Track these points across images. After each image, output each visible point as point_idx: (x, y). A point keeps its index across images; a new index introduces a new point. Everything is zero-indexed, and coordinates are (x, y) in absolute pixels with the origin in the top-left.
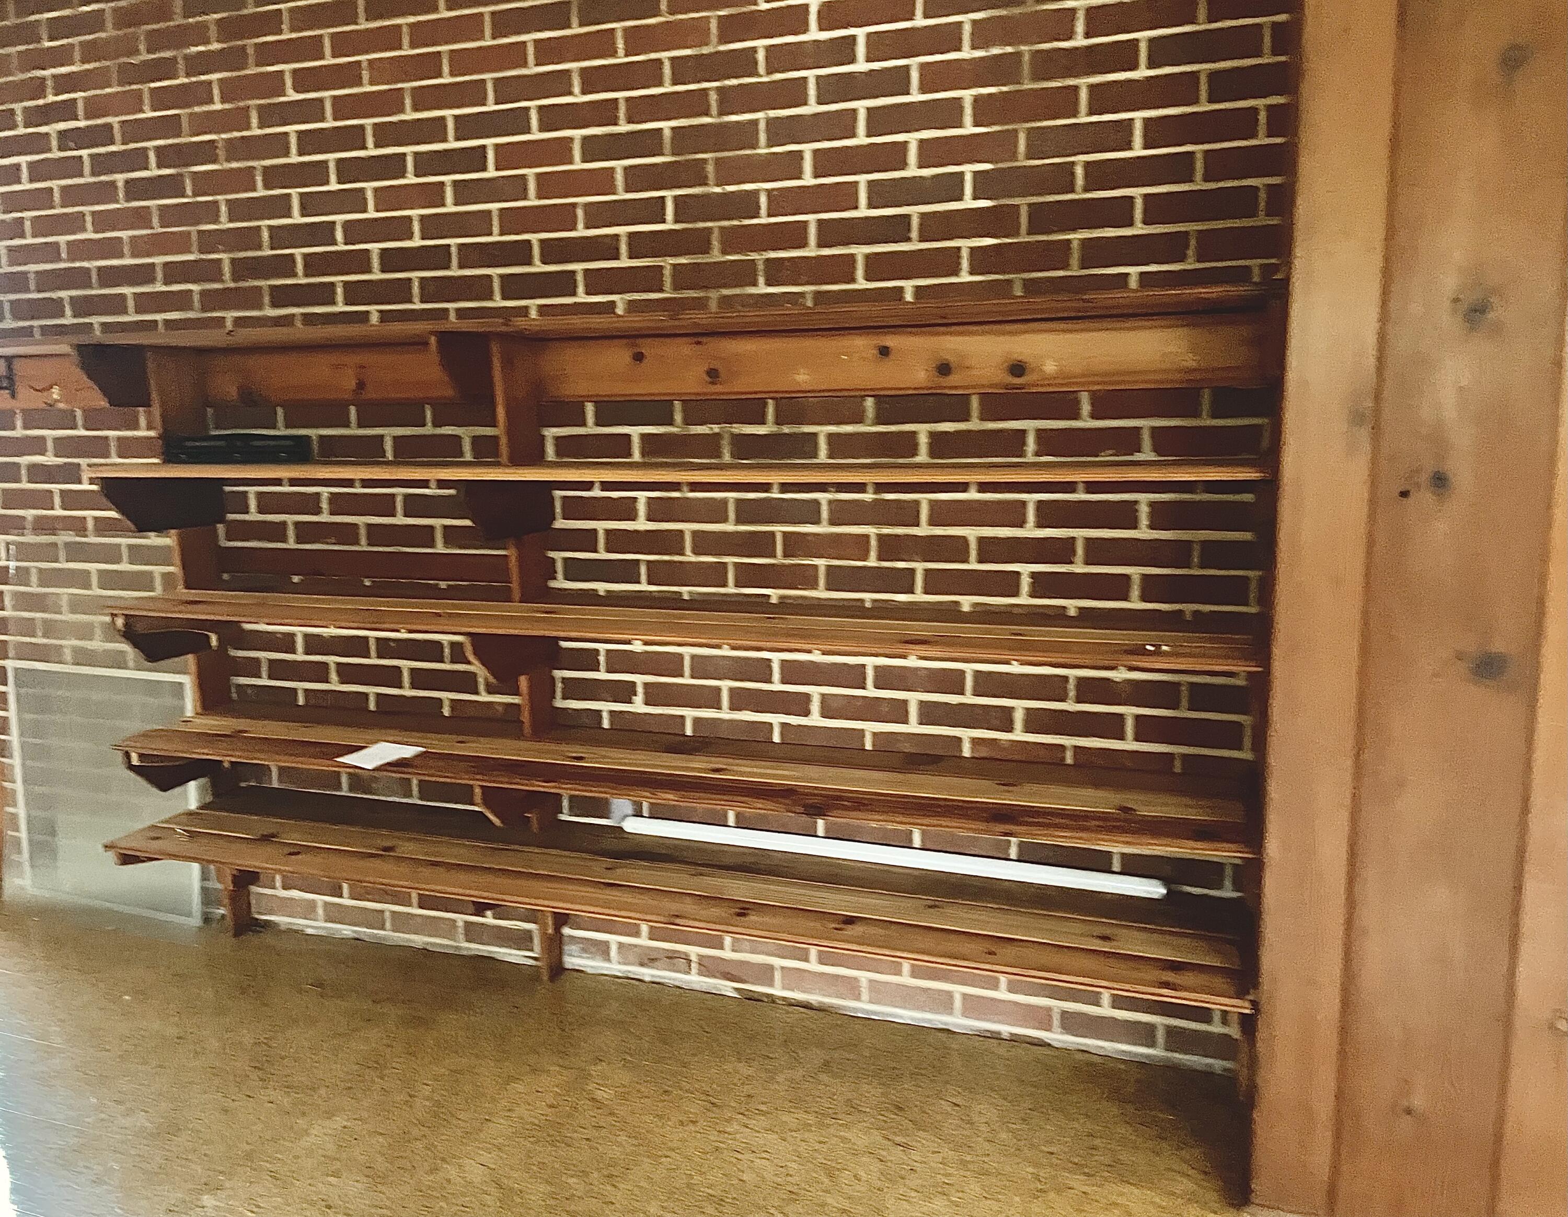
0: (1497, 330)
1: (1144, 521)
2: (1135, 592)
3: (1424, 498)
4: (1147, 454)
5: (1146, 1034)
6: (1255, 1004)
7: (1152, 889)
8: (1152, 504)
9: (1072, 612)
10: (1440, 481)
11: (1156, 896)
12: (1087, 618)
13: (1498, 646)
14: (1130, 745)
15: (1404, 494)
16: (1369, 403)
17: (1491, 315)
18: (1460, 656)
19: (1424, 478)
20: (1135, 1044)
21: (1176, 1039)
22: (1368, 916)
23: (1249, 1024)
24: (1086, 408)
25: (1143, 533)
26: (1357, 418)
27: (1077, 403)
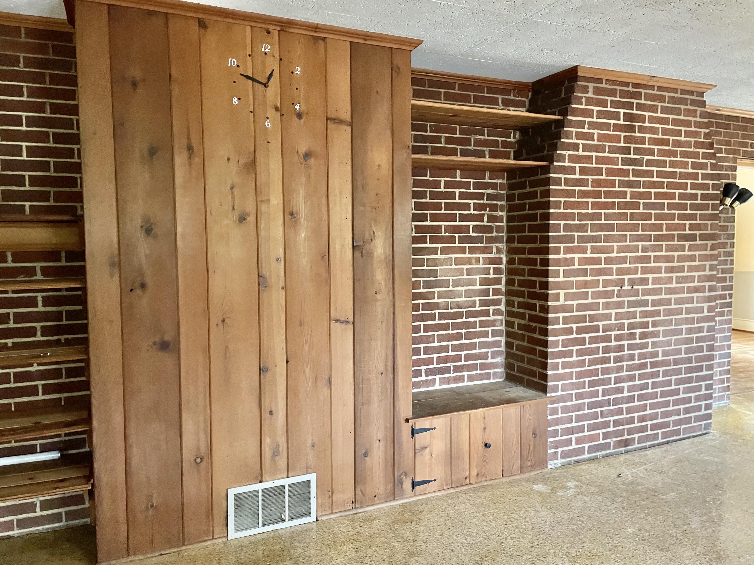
0: (155, 236)
1: (40, 303)
2: (39, 333)
3: (139, 291)
4: (39, 277)
5: (57, 518)
6: (93, 485)
7: (55, 455)
8: (43, 297)
9: (10, 345)
10: (143, 286)
11: (57, 457)
12: (16, 346)
13: (167, 338)
14: (41, 397)
15: (131, 290)
16: (116, 259)
17: (153, 232)
18: (155, 343)
19: (138, 284)
20: (52, 523)
21: (70, 515)
22: (133, 439)
23: (91, 493)
24: (10, 258)
25: (41, 308)
26: (112, 265)
27: (6, 256)
